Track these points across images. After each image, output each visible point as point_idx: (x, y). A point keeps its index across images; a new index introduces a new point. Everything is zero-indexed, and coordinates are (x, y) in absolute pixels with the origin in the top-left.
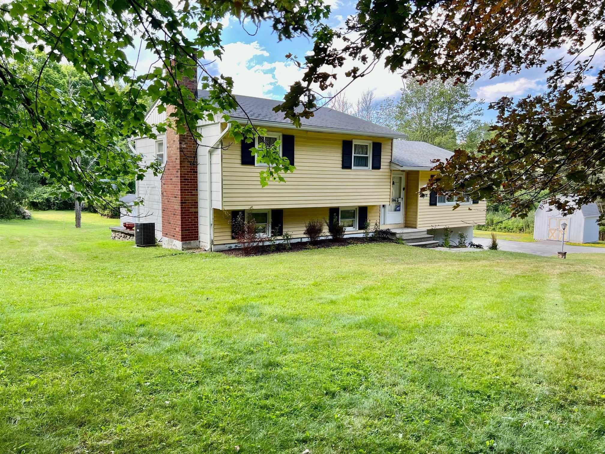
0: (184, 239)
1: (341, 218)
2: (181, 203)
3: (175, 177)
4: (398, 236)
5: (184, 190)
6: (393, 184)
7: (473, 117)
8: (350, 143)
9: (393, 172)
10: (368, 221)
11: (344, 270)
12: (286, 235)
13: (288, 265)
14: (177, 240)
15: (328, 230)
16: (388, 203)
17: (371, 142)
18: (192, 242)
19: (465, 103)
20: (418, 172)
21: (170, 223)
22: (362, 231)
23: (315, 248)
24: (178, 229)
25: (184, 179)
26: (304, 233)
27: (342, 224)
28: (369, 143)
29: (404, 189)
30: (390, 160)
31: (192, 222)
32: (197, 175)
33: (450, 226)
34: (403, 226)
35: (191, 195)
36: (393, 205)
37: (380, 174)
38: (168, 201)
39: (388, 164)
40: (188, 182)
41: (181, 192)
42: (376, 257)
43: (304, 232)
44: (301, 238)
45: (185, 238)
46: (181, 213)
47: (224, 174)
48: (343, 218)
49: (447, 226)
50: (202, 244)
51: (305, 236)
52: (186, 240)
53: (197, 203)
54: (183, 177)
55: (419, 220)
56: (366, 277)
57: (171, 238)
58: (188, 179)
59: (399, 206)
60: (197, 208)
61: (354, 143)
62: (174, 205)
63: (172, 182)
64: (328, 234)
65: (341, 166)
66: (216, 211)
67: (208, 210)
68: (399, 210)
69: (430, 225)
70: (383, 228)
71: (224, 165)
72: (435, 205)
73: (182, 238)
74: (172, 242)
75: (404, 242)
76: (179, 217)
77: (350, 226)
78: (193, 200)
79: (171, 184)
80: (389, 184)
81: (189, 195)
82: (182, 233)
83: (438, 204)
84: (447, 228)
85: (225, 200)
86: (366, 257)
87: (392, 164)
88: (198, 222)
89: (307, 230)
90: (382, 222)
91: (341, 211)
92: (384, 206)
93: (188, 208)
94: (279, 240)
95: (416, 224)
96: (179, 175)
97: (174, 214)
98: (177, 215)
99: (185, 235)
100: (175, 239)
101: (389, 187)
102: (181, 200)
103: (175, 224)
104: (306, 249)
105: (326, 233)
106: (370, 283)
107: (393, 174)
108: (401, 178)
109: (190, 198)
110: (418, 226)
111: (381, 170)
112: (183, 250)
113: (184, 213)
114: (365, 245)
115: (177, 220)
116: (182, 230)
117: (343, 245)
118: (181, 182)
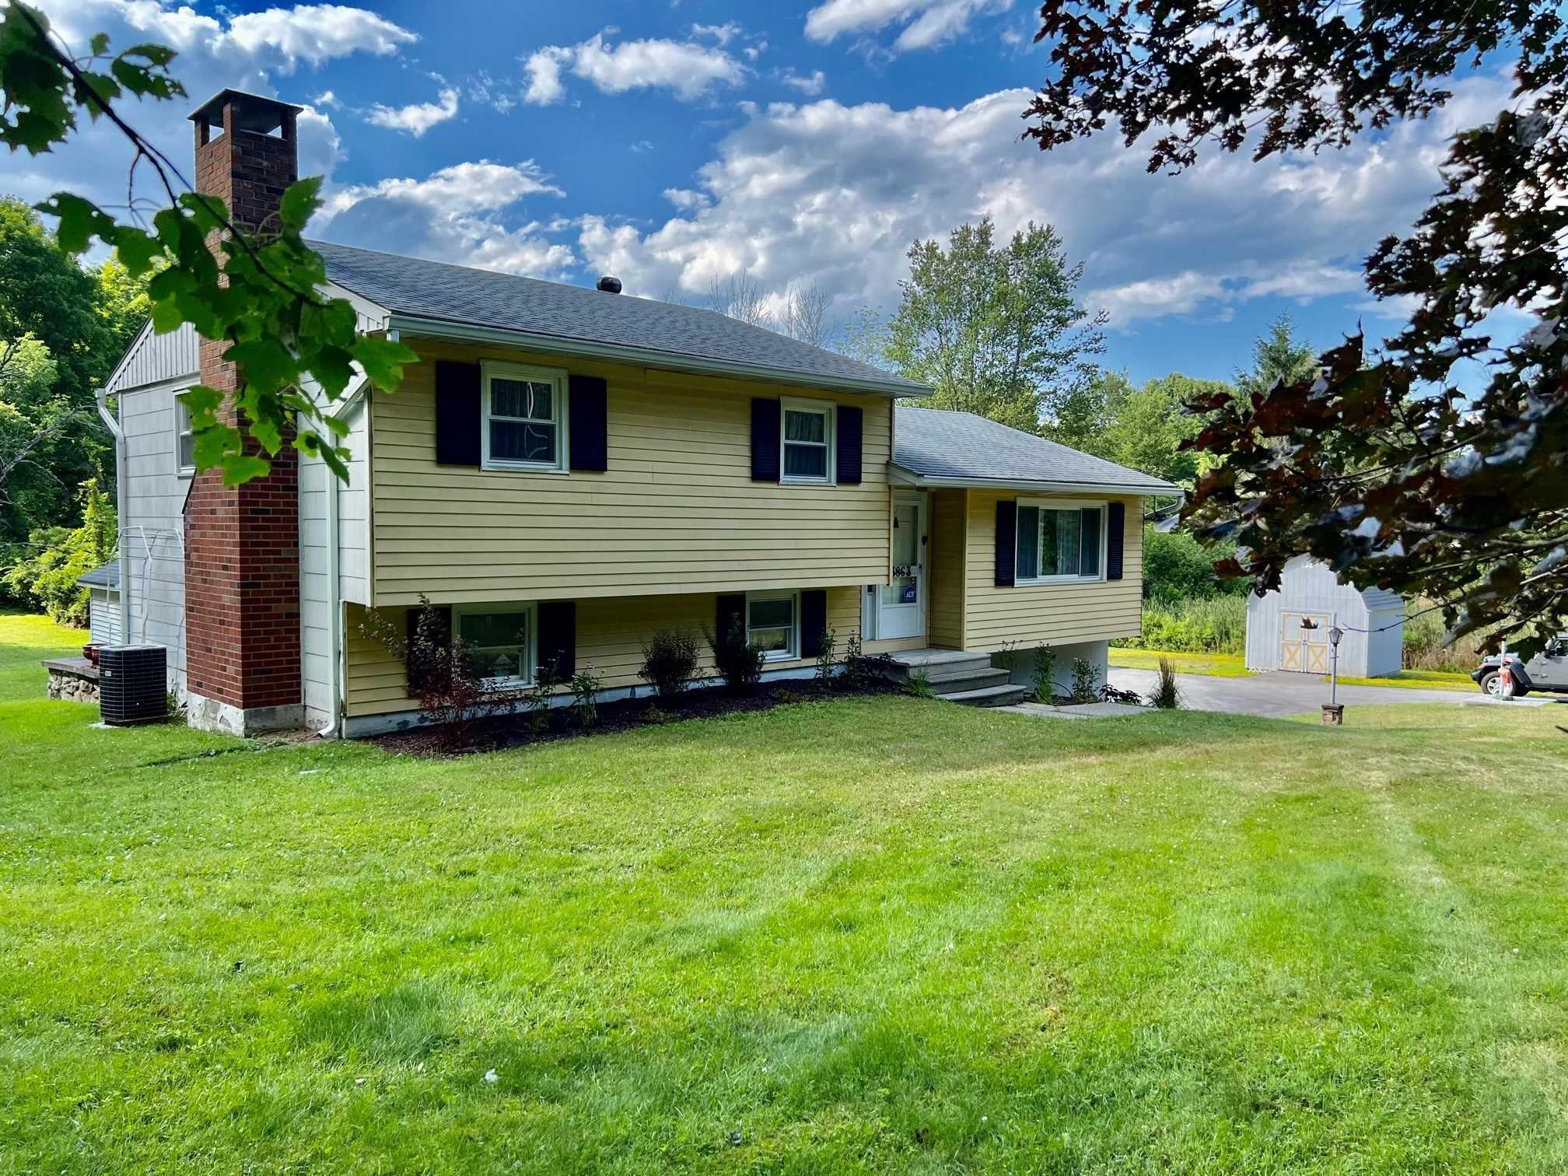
0: (250, 701)
1: (752, 626)
2: (242, 586)
3: (223, 504)
4: (912, 673)
5: (253, 544)
6: (896, 525)
7: (1081, 358)
8: (775, 405)
9: (894, 492)
10: (829, 632)
11: (763, 801)
12: (583, 680)
13: (578, 790)
14: (231, 703)
15: (712, 662)
16: (882, 581)
17: (832, 405)
18: (279, 708)
19: (1061, 322)
20: (959, 494)
21: (209, 650)
22: (813, 661)
23: (673, 720)
24: (233, 669)
25: (253, 511)
26: (641, 674)
27: (755, 641)
28: (824, 408)
29: (924, 540)
30: (886, 458)
31: (279, 647)
32: (296, 496)
33: (1053, 643)
34: (923, 644)
35: (276, 561)
36: (896, 584)
37: (861, 497)
38: (205, 581)
39: (879, 469)
40: (264, 520)
41: (242, 553)
42: (860, 744)
43: (639, 669)
44: (633, 687)
45: (257, 696)
46: (243, 618)
47: (380, 493)
48: (755, 623)
49: (1045, 643)
50: (312, 715)
51: (643, 681)
52: (257, 705)
53: (297, 584)
54: (248, 503)
55: (967, 626)
56: (834, 824)
57: (211, 696)
58: (267, 512)
59: (913, 588)
60: (297, 600)
61: (784, 409)
62: (222, 591)
63: (217, 519)
64: (713, 672)
65: (747, 472)
66: (354, 611)
67: (329, 608)
68: (913, 600)
69: (1000, 640)
70: (869, 650)
71: (380, 465)
72: (1011, 584)
73: (244, 698)
74: (215, 711)
75: (930, 691)
76: (235, 631)
77: (777, 647)
78: (283, 577)
79: (213, 527)
80: (884, 525)
81: (269, 561)
82: (244, 681)
83: (1018, 582)
84: (1043, 648)
85: (381, 574)
86: (828, 746)
87: (893, 471)
88: (298, 646)
89: (649, 663)
90: (866, 635)
91: (752, 604)
92: (871, 588)
93: (265, 601)
94: (561, 696)
95: (960, 638)
96: (236, 499)
97: (222, 622)
98: (230, 624)
99: (256, 688)
100: (224, 701)
101: (885, 534)
102: (242, 577)
103: (223, 653)
104: (647, 722)
105: (706, 669)
106: (850, 848)
107: (896, 498)
108: (915, 508)
109: (273, 569)
110: (967, 643)
111: (862, 487)
112: (247, 736)
113: (252, 617)
114: (823, 703)
115: (230, 639)
116: (244, 673)
117: (757, 707)
118: (241, 520)
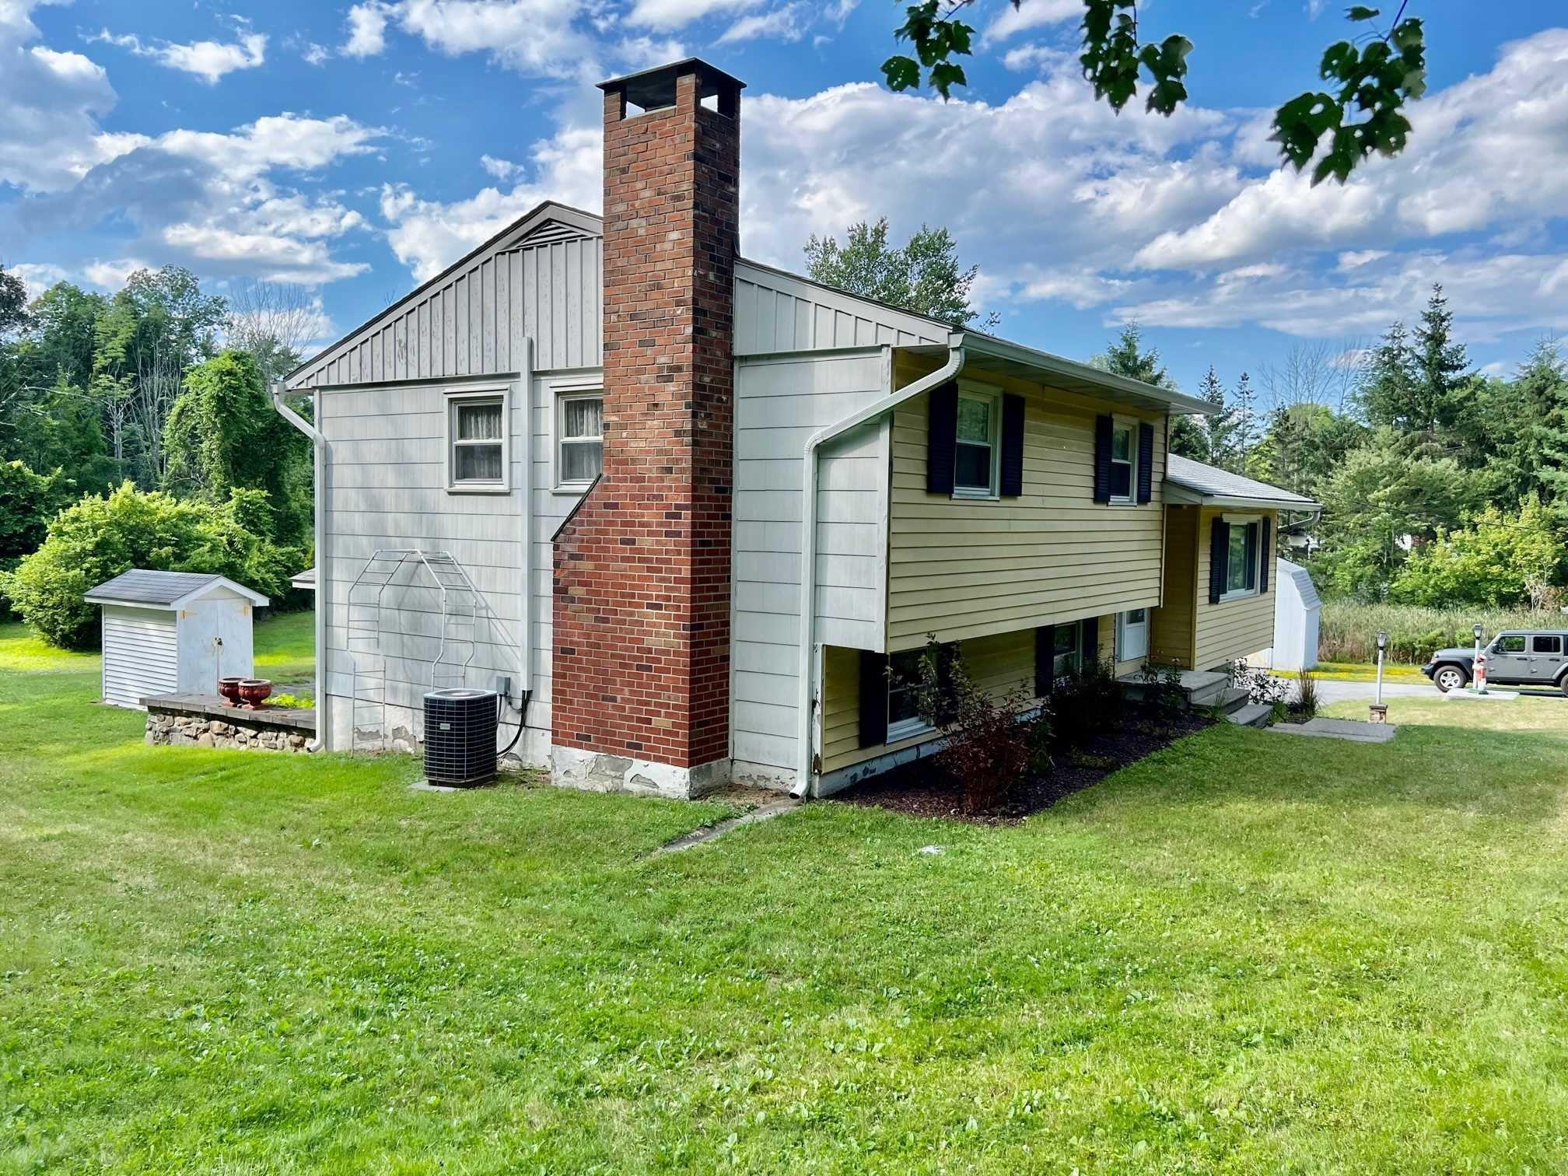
0: (696, 756)
2: (691, 628)
5: (700, 581)
9: (1166, 510)
10: (1098, 655)
14: (660, 760)
16: (1156, 603)
17: (1137, 421)
18: (714, 763)
20: (1194, 509)
21: (608, 698)
24: (671, 721)
25: (701, 544)
28: (1132, 426)
30: (1162, 476)
31: (714, 695)
32: (730, 525)
34: (1147, 663)
35: (715, 599)
37: (1149, 515)
38: (603, 620)
39: (1159, 491)
40: (708, 552)
41: (692, 591)
45: (699, 752)
46: (692, 664)
47: (894, 527)
52: (700, 762)
53: (728, 624)
54: (697, 534)
55: (1196, 645)
57: (612, 752)
58: (710, 543)
60: (728, 641)
66: (835, 654)
67: (804, 652)
70: (1119, 672)
71: (894, 496)
72: (1217, 601)
73: (691, 754)
74: (620, 768)
75: (1225, 716)
78: (718, 615)
79: (627, 560)
80: (1159, 545)
81: (710, 598)
82: (689, 736)
83: (1220, 597)
85: (892, 616)
87: (1165, 486)
88: (728, 692)
90: (1117, 656)
91: (1056, 631)
93: (706, 644)
95: (1193, 657)
96: (686, 529)
97: (644, 668)
98: (663, 670)
99: (699, 743)
100: (643, 757)
101: (1159, 554)
102: (692, 618)
103: (644, 703)
109: (712, 607)
110: (1196, 662)
111: (1149, 506)
112: (691, 798)
113: (697, 663)
115: (662, 688)
116: (690, 726)
118: (692, 553)
